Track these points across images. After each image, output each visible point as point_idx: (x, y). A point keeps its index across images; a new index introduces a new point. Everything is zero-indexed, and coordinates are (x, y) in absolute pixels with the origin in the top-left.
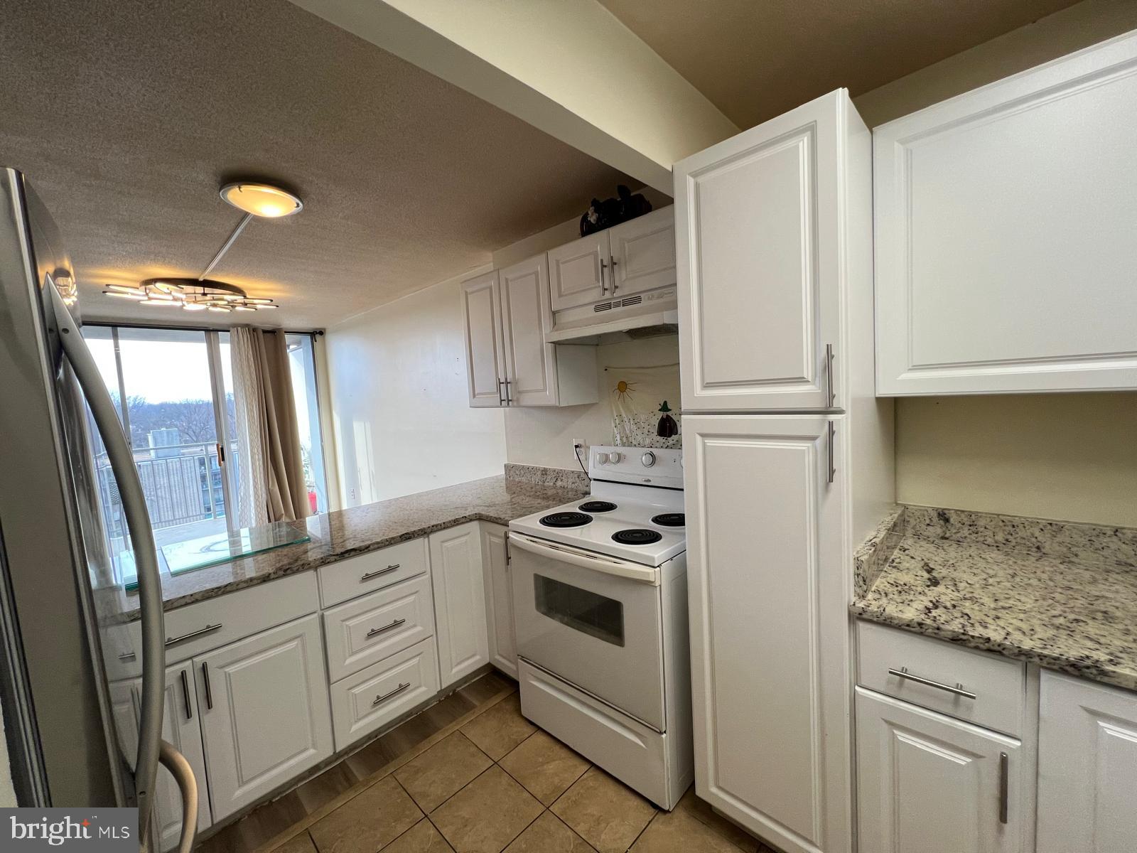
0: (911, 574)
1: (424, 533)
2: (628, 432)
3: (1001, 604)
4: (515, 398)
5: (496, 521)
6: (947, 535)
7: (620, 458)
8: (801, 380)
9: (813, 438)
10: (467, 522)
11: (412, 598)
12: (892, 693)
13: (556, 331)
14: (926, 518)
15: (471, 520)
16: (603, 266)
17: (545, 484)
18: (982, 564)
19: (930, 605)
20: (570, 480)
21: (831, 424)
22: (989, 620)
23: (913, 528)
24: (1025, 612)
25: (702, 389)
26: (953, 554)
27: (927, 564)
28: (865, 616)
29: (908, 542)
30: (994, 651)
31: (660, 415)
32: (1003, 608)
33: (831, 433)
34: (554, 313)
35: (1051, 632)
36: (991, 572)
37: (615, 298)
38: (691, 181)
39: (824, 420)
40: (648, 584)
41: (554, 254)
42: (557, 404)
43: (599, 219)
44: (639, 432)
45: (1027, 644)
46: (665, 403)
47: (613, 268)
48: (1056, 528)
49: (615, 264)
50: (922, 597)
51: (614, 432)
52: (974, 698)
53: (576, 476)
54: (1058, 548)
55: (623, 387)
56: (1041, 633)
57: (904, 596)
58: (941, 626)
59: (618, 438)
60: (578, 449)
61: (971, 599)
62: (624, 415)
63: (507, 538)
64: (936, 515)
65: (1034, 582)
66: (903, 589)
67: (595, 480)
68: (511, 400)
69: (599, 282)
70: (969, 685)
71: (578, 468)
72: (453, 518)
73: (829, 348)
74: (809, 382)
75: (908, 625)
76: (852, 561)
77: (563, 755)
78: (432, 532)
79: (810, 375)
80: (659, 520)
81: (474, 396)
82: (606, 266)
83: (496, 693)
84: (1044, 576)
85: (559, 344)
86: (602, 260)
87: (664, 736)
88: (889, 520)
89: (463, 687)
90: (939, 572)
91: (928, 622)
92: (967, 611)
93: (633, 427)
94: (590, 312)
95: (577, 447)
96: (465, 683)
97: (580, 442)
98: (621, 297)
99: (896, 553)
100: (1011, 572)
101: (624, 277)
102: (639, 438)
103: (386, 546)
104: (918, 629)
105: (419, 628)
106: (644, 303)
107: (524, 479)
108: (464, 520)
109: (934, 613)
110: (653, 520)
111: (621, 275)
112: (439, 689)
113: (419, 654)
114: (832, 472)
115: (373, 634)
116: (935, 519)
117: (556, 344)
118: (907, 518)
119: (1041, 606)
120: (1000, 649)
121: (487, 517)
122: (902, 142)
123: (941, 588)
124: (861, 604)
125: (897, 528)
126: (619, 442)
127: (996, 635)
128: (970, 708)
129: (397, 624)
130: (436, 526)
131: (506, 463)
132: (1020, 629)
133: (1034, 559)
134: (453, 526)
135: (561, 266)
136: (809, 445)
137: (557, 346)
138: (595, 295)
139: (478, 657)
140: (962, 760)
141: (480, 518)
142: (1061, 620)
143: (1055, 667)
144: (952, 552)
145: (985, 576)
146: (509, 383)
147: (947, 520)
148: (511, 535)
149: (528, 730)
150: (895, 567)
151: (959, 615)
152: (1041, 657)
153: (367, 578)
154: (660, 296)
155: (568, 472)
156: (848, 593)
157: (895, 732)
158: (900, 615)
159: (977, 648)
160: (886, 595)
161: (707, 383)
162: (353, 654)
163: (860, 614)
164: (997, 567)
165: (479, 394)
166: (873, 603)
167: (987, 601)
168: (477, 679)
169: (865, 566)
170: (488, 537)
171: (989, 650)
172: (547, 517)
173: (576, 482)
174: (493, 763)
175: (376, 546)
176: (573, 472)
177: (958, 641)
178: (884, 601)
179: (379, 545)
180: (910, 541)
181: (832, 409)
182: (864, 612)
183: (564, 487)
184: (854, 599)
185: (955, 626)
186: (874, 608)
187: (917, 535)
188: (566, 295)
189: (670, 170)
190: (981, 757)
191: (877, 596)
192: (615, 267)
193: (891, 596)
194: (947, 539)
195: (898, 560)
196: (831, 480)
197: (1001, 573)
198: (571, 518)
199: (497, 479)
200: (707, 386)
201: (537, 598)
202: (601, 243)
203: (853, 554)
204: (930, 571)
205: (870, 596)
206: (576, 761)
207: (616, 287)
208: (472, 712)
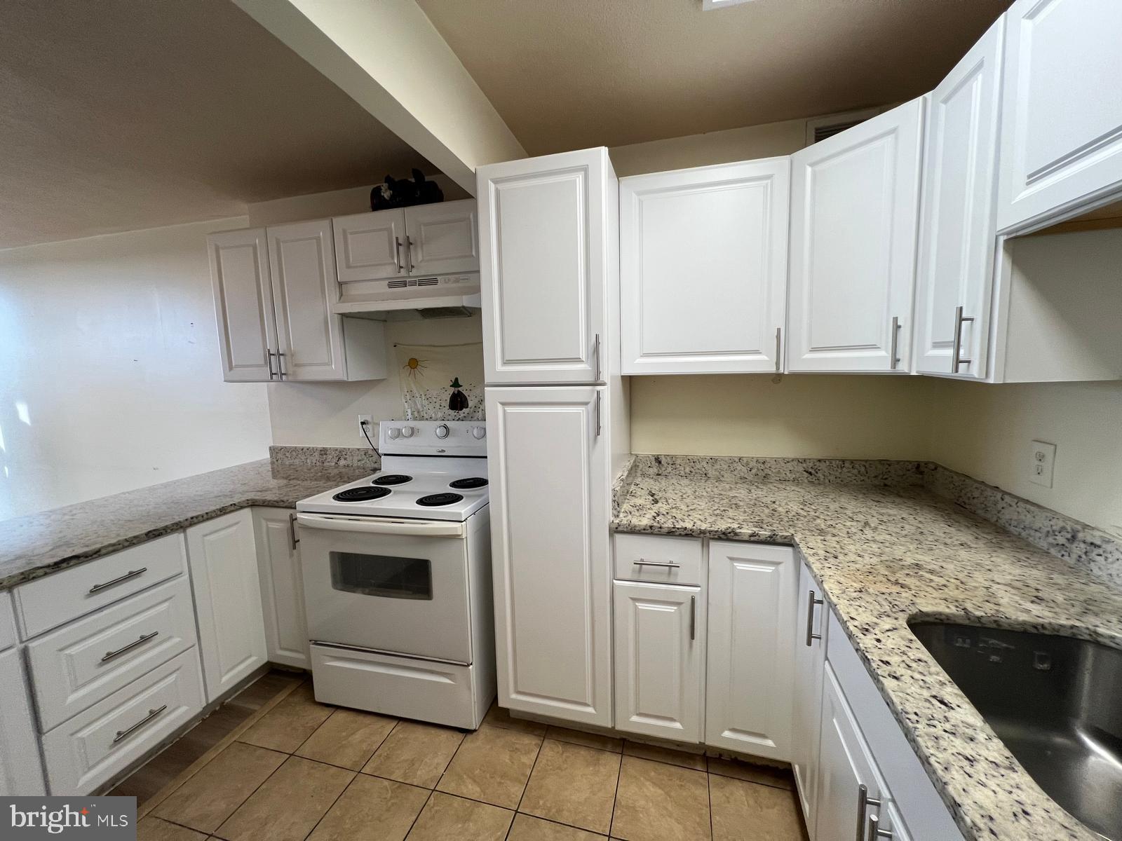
0: (643, 500)
1: (179, 527)
2: (419, 407)
3: (690, 508)
4: (290, 372)
5: (276, 504)
6: (660, 473)
7: (413, 432)
8: (578, 360)
9: (586, 404)
10: (237, 510)
11: (166, 605)
12: (635, 578)
13: (343, 302)
14: (649, 463)
15: (242, 508)
16: (399, 244)
17: (325, 465)
18: (679, 487)
19: (655, 515)
20: (356, 458)
21: (598, 393)
22: (685, 517)
23: (641, 470)
24: (702, 510)
25: (502, 366)
26: (664, 484)
27: (650, 492)
28: (620, 529)
29: (638, 480)
30: (688, 535)
31: (451, 391)
32: (692, 510)
33: (598, 398)
34: (340, 284)
35: (714, 518)
36: (684, 491)
37: (409, 277)
38: (492, 187)
39: (593, 391)
40: (455, 538)
41: (341, 222)
42: (346, 379)
43: (392, 197)
44: (431, 406)
45: (704, 526)
46: (457, 379)
47: (409, 248)
48: (714, 461)
49: (411, 244)
50: (651, 511)
51: (404, 406)
52: (678, 567)
53: (363, 453)
54: (714, 473)
55: (413, 364)
56: (710, 520)
57: (641, 512)
58: (662, 525)
59: (409, 411)
60: (364, 426)
61: (675, 508)
62: (415, 391)
63: (293, 519)
64: (654, 459)
65: (705, 494)
66: (640, 508)
67: (385, 455)
68: (285, 374)
69: (393, 258)
70: (676, 560)
71: (365, 445)
72: (218, 507)
73: (597, 336)
74: (583, 361)
75: (644, 529)
76: (611, 491)
77: (368, 722)
78: (191, 525)
79: (584, 356)
80: (457, 484)
81: (231, 368)
82: (401, 245)
83: (279, 692)
84: (709, 490)
85: (347, 317)
86: (397, 238)
87: (471, 667)
88: (628, 464)
89: (233, 697)
90: (659, 495)
91: (655, 524)
92: (674, 515)
93: (425, 402)
94: (383, 287)
95: (363, 423)
96: (236, 692)
97: (368, 418)
98: (417, 277)
99: (633, 487)
100: (693, 490)
101: (420, 258)
102: (431, 413)
103: (125, 548)
104: (649, 531)
105: (177, 640)
106: (439, 286)
107: (297, 461)
108: (232, 508)
109: (658, 519)
110: (450, 486)
111: (418, 256)
112: (204, 704)
113: (178, 669)
114: (599, 427)
115: (110, 657)
116: (654, 462)
117: (344, 316)
118: (638, 464)
119: (709, 506)
120: (690, 532)
121: (264, 501)
122: (639, 194)
123: (660, 504)
124: (617, 521)
125: (633, 470)
126: (410, 416)
127: (689, 525)
128: (676, 575)
129: (144, 640)
130: (197, 517)
131: (272, 445)
132: (700, 520)
133: (703, 481)
134: (218, 516)
135: (349, 236)
136: (584, 409)
137: (344, 318)
138: (389, 272)
139: (254, 658)
140: (672, 609)
141: (253, 504)
142: (718, 512)
143: (716, 537)
144: (664, 482)
145: (681, 494)
146: (282, 355)
147: (660, 462)
148: (299, 516)
149: (326, 712)
150: (633, 496)
151: (670, 517)
152: (710, 532)
153: (96, 590)
154: (457, 281)
155: (353, 450)
156: (609, 516)
157: (637, 604)
158: (640, 523)
159: (680, 535)
160: (631, 513)
161: (507, 361)
162: (77, 689)
163: (617, 528)
164: (686, 487)
165: (237, 366)
166: (624, 519)
167: (684, 507)
168: (251, 684)
169: (618, 494)
170: (263, 522)
171: (687, 535)
172: (342, 494)
173: (363, 460)
174: (288, 756)
175: (111, 549)
176: (358, 450)
177: (671, 533)
178: (630, 517)
179: (115, 547)
180: (640, 479)
181: (599, 382)
182: (619, 525)
183: (348, 466)
184: (612, 519)
185: (669, 524)
186: (625, 522)
187: (643, 475)
188: (355, 267)
189: (474, 171)
190: (682, 603)
191: (625, 514)
192: (411, 246)
193: (633, 513)
194: (660, 475)
195: (634, 491)
196: (598, 434)
197: (689, 492)
198: (368, 492)
199: (260, 464)
200: (507, 362)
201: (334, 576)
202: (395, 220)
203: (611, 487)
204: (653, 495)
205: (621, 515)
206: (383, 722)
207: (413, 267)
208: (251, 717)
